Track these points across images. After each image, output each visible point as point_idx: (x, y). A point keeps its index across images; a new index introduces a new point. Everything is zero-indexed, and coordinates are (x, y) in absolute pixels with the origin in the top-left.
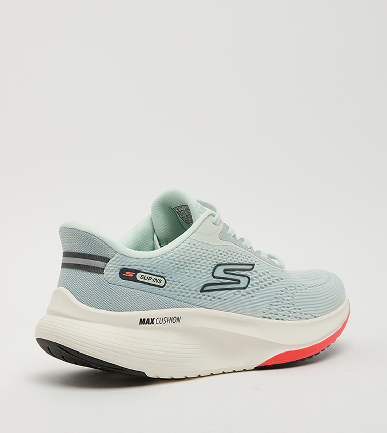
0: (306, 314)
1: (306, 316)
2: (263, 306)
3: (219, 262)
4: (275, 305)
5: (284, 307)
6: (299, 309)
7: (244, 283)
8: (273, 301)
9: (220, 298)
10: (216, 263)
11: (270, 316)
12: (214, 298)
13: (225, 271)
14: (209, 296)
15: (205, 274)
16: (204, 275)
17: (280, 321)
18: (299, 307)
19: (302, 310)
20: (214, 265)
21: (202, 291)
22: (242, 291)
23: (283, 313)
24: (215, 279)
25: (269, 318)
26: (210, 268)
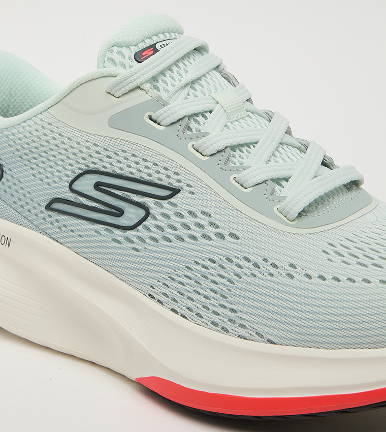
0: (242, 326)
1: (242, 332)
2: (153, 275)
3: (92, 166)
4: (181, 283)
5: (199, 293)
6: (233, 310)
7: (130, 219)
8: (179, 272)
9: (72, 231)
10: (83, 167)
11: (163, 298)
12: (65, 226)
13: (98, 186)
14: (57, 221)
15: (57, 179)
16: (55, 182)
17: (179, 317)
18: (232, 306)
19: (239, 314)
20: (80, 169)
21: (48, 207)
22: (116, 231)
23: (190, 304)
24: (72, 195)
25: (159, 301)
26: (69, 173)
